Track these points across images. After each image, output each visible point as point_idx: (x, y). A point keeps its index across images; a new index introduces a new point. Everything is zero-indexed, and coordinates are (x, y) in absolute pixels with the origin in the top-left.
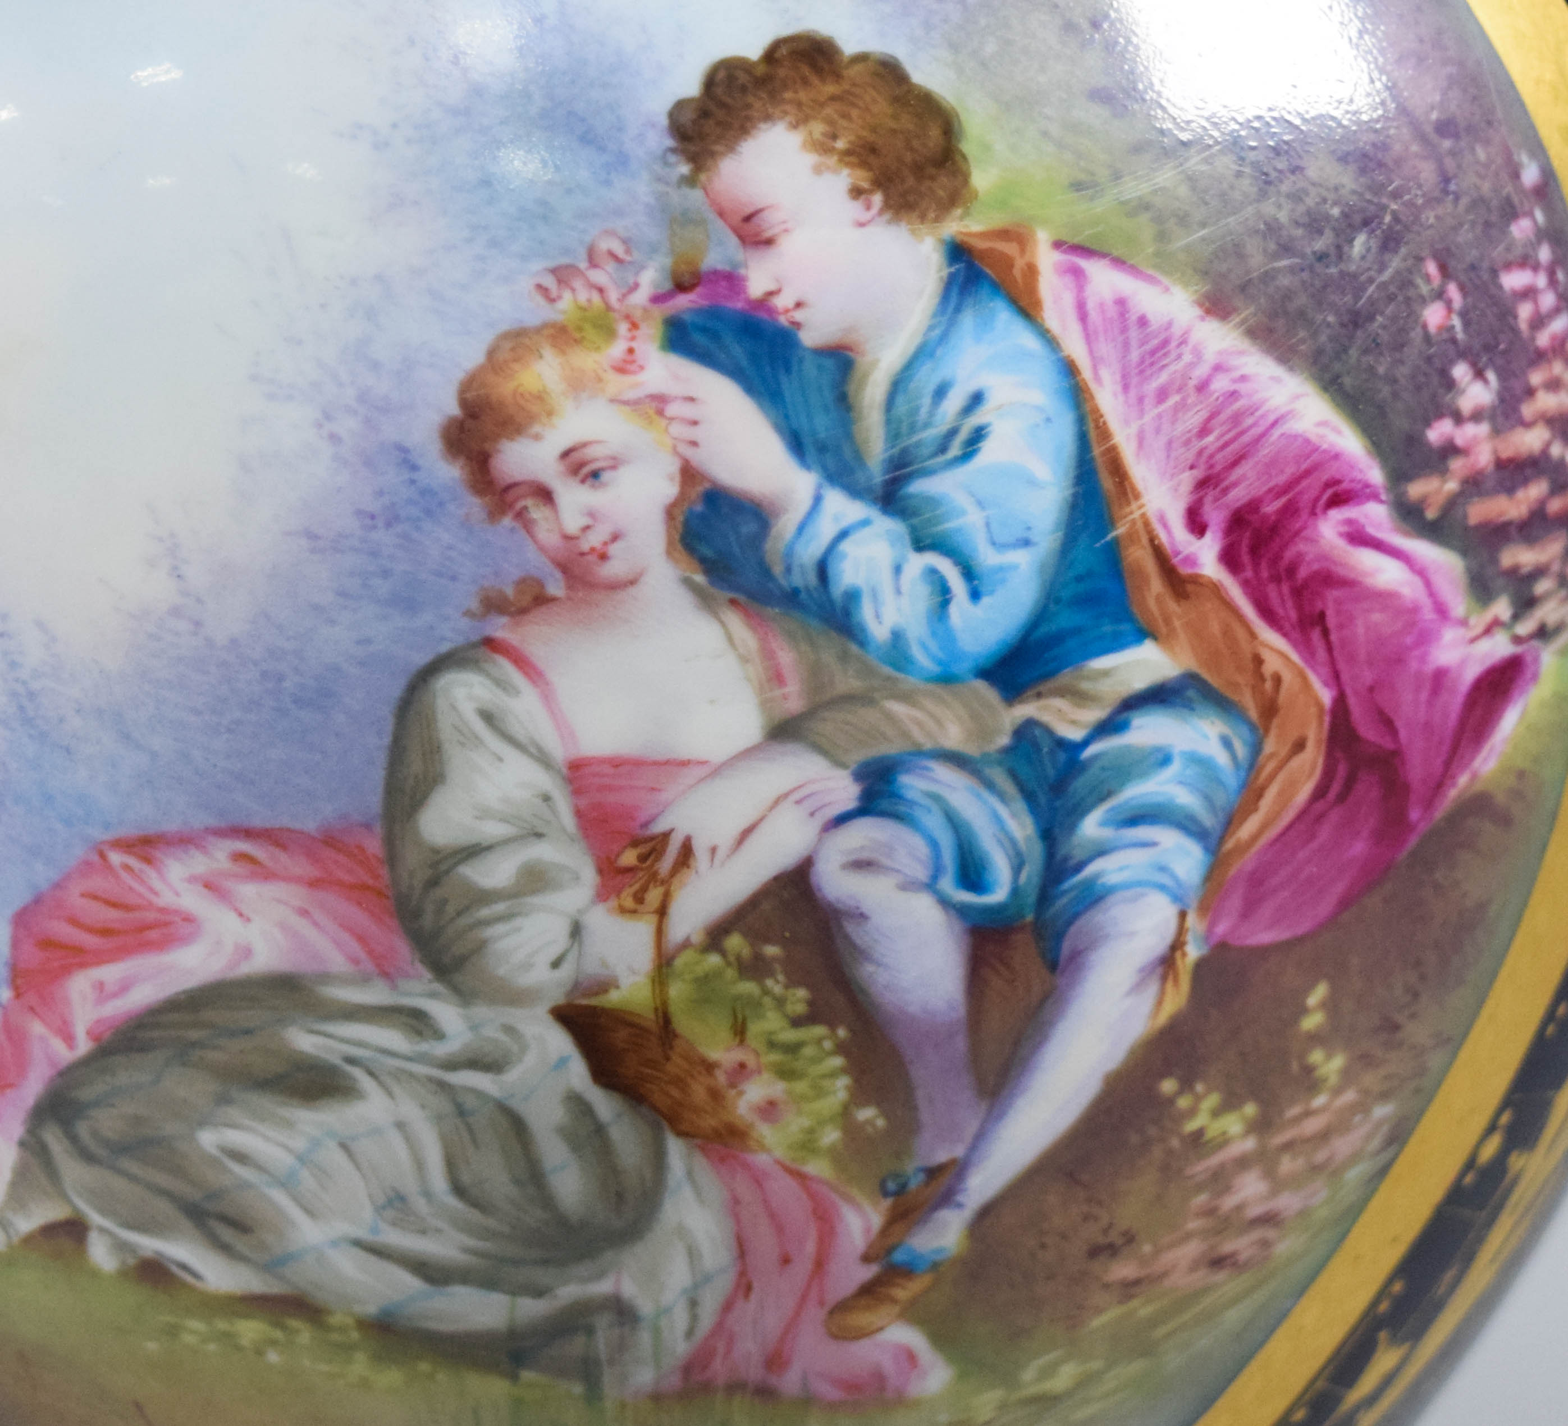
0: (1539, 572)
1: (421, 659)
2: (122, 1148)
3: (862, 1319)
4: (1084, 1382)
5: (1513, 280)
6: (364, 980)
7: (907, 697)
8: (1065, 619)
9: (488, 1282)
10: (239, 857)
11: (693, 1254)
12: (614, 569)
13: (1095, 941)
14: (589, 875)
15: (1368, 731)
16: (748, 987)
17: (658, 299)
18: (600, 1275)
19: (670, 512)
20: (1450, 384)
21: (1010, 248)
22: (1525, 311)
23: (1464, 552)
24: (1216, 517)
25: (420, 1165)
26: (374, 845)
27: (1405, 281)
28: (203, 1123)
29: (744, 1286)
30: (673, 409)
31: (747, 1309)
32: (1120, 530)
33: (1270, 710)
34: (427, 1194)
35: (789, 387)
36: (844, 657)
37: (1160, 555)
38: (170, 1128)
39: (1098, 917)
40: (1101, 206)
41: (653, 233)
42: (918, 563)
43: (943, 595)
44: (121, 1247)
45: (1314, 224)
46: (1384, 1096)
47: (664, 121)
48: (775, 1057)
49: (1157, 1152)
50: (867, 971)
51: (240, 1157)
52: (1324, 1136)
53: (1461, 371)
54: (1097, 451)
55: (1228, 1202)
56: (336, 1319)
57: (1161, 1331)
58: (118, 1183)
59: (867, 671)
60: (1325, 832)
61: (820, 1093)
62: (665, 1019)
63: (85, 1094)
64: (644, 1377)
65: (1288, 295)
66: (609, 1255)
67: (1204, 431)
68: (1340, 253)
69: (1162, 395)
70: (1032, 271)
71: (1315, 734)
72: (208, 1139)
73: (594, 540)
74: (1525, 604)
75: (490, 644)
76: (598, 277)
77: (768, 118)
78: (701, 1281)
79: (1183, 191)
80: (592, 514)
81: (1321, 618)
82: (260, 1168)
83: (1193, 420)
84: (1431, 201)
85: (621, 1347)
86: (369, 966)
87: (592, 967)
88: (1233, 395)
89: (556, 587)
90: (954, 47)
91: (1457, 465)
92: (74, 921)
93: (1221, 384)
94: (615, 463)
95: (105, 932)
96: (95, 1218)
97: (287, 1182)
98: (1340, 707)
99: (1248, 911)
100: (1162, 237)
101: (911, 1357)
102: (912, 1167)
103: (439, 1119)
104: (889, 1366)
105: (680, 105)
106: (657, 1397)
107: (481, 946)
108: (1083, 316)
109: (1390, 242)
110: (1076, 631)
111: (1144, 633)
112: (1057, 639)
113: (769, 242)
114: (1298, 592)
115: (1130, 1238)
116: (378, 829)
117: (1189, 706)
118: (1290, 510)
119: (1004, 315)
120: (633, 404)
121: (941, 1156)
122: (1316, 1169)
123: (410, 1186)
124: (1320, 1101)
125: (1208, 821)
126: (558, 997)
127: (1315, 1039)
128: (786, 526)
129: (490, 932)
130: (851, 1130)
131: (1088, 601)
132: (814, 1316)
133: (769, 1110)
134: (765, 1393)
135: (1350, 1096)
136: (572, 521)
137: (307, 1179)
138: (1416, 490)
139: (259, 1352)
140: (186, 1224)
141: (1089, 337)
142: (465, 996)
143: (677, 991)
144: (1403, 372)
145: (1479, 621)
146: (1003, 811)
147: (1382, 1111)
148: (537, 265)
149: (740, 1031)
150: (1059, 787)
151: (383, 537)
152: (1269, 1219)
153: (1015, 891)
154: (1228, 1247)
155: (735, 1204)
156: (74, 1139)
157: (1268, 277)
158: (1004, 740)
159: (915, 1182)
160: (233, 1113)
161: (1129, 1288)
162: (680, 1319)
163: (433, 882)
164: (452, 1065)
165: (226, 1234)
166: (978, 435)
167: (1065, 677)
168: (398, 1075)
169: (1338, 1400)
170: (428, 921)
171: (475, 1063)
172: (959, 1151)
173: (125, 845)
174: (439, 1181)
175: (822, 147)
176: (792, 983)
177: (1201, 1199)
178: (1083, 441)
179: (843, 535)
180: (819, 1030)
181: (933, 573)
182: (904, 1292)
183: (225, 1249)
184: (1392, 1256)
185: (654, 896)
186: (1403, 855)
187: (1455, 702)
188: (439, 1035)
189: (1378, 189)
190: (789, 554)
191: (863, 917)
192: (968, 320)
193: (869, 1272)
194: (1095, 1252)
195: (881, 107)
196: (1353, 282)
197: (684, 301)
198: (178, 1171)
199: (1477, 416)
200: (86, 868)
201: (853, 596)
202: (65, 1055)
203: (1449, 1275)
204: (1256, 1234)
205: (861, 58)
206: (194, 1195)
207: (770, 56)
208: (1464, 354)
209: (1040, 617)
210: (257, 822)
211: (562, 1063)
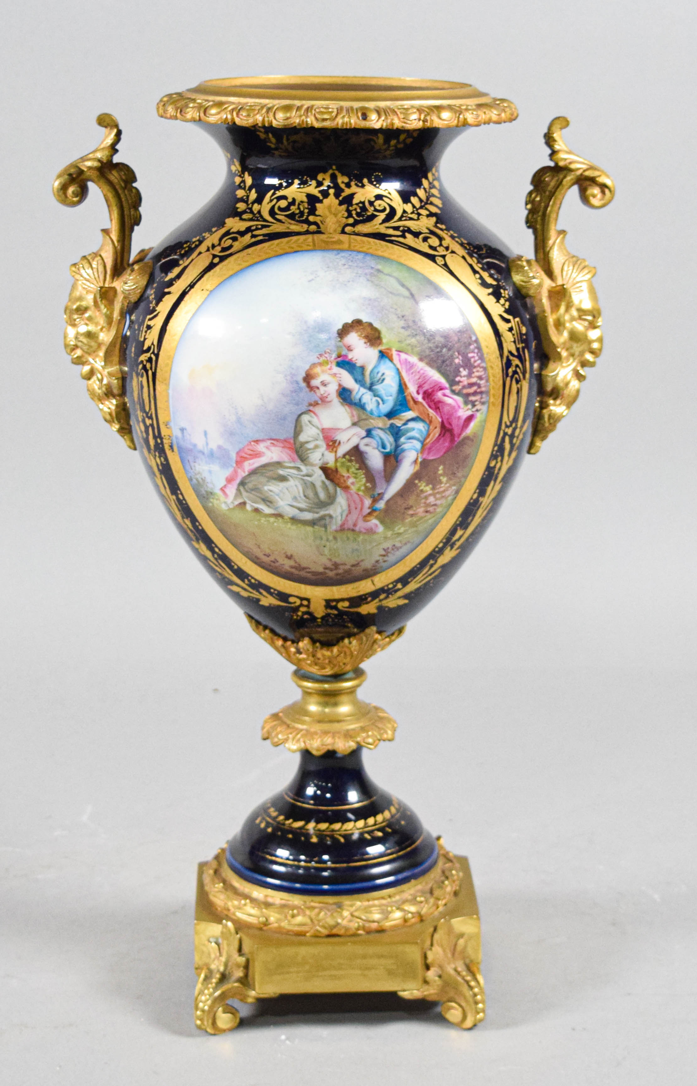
0: (476, 401)
1: (300, 413)
2: (252, 490)
3: (368, 518)
4: (405, 531)
5: (470, 355)
6: (290, 463)
7: (373, 419)
8: (398, 407)
9: (309, 511)
10: (272, 443)
11: (341, 506)
12: (328, 399)
13: (404, 457)
14: (325, 446)
15: (447, 425)
16: (349, 464)
17: (335, 359)
18: (327, 510)
19: (337, 391)
20: (460, 372)
21: (388, 351)
22: (472, 360)
23: (463, 397)
24: (421, 392)
25: (299, 493)
26: (292, 441)
27: (452, 356)
28: (265, 485)
29: (350, 512)
30: (337, 375)
31: (350, 516)
32: (406, 394)
33: (431, 422)
34: (300, 497)
35: (355, 372)
36: (364, 413)
37: (412, 398)
38: (260, 486)
39: (404, 454)
40: (403, 345)
41: (334, 349)
42: (374, 399)
43: (378, 404)
44: (252, 506)
45: (437, 347)
46: (454, 485)
47: (336, 332)
48: (354, 475)
49: (415, 493)
50: (367, 462)
51: (271, 491)
52: (444, 491)
53: (461, 369)
54: (402, 382)
55: (428, 501)
56: (286, 517)
57: (418, 523)
58: (251, 496)
59: (367, 415)
60: (441, 441)
61: (361, 481)
62: (337, 469)
63: (247, 481)
64: (334, 527)
65: (433, 358)
66: (328, 507)
67: (419, 379)
68: (441, 351)
69: (412, 373)
70: (392, 355)
71: (439, 426)
72: (266, 488)
73: (325, 395)
74: (474, 406)
75: (310, 410)
76: (326, 355)
77: (352, 332)
78: (343, 511)
79: (416, 342)
80: (325, 391)
81: (438, 408)
82: (274, 492)
83: (417, 377)
84: (456, 343)
85: (330, 522)
86: (291, 460)
87: (325, 461)
88: (424, 373)
89: (320, 402)
90: (381, 321)
91: (461, 384)
92: (246, 453)
93: (422, 372)
94: (328, 383)
95: (250, 455)
96: (248, 501)
97: (278, 495)
98: (443, 422)
99: (429, 453)
100: (412, 349)
101: (376, 525)
102: (376, 493)
103: (302, 485)
104: (373, 527)
105: (339, 330)
106: (336, 531)
107: (308, 457)
108: (400, 361)
109: (449, 350)
110: (399, 409)
111: (410, 410)
112: (396, 410)
113: (351, 350)
114: (435, 404)
115: (412, 507)
116: (293, 439)
117: (417, 421)
118: (433, 391)
119: (387, 361)
120: (331, 375)
121: (380, 491)
122: (443, 497)
123: (297, 495)
124: (443, 485)
125: (421, 439)
126: (320, 465)
127: (441, 475)
128: (354, 393)
129: (310, 455)
130: (366, 487)
131: (401, 405)
132: (361, 518)
133: (353, 484)
134: (353, 530)
135: (448, 485)
136: (322, 392)
137: (281, 495)
138: (454, 388)
139: (273, 523)
140: (262, 502)
141: (401, 364)
142: (306, 465)
143: (338, 464)
144: (452, 370)
145: (466, 408)
146: (388, 437)
147: (454, 488)
148: (317, 354)
149: (348, 471)
150: (397, 434)
151: (294, 394)
152: (435, 505)
153: (391, 450)
154: (429, 509)
155: (348, 499)
156: (244, 488)
157: (429, 355)
158: (388, 426)
159: (376, 496)
160: (270, 484)
161: (412, 515)
162: (339, 518)
163: (301, 447)
164: (304, 476)
165: (268, 503)
166: (384, 380)
167: (398, 416)
168: (296, 478)
169: (451, 539)
170: (300, 453)
171: (308, 475)
172: (383, 491)
173: (254, 441)
174: (302, 495)
175: (360, 336)
176: (356, 463)
177: (423, 501)
178: (400, 380)
179: (363, 394)
180: (360, 471)
181: (377, 401)
182: (375, 514)
183: (268, 506)
184: (459, 513)
185: (335, 449)
186: (454, 446)
187: (462, 421)
188: (302, 471)
189: (448, 341)
190: (355, 397)
191: (367, 453)
192: (382, 362)
193: (369, 511)
194: (406, 509)
195: (369, 330)
196: (442, 356)
197: (339, 359)
198: (261, 493)
199: (464, 376)
200: (248, 445)
201: (364, 404)
202: (244, 475)
203: (470, 518)
204: (433, 507)
205: (366, 322)
206: (263, 497)
207: (352, 322)
208: (462, 366)
209: (393, 407)
210: (274, 438)
211: (321, 476)
